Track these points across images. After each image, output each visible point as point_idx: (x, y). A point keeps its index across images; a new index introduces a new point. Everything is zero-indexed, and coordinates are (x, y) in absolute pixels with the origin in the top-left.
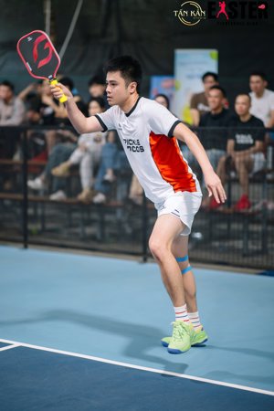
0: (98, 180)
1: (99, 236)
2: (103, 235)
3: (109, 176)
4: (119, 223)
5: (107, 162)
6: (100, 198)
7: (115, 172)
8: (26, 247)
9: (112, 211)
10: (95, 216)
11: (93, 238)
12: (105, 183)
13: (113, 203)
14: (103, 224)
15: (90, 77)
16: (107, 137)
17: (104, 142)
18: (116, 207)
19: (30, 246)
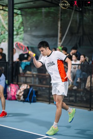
0: (75, 82)
1: (74, 101)
2: (76, 100)
3: (78, 80)
4: (82, 96)
5: (78, 76)
6: (75, 88)
7: (81, 79)
8: (50, 103)
9: (79, 92)
10: (73, 94)
11: (72, 101)
12: (77, 83)
13: (79, 90)
14: (76, 97)
15: (71, 47)
16: (78, 67)
17: (77, 69)
18: (81, 91)
19: (51, 103)
